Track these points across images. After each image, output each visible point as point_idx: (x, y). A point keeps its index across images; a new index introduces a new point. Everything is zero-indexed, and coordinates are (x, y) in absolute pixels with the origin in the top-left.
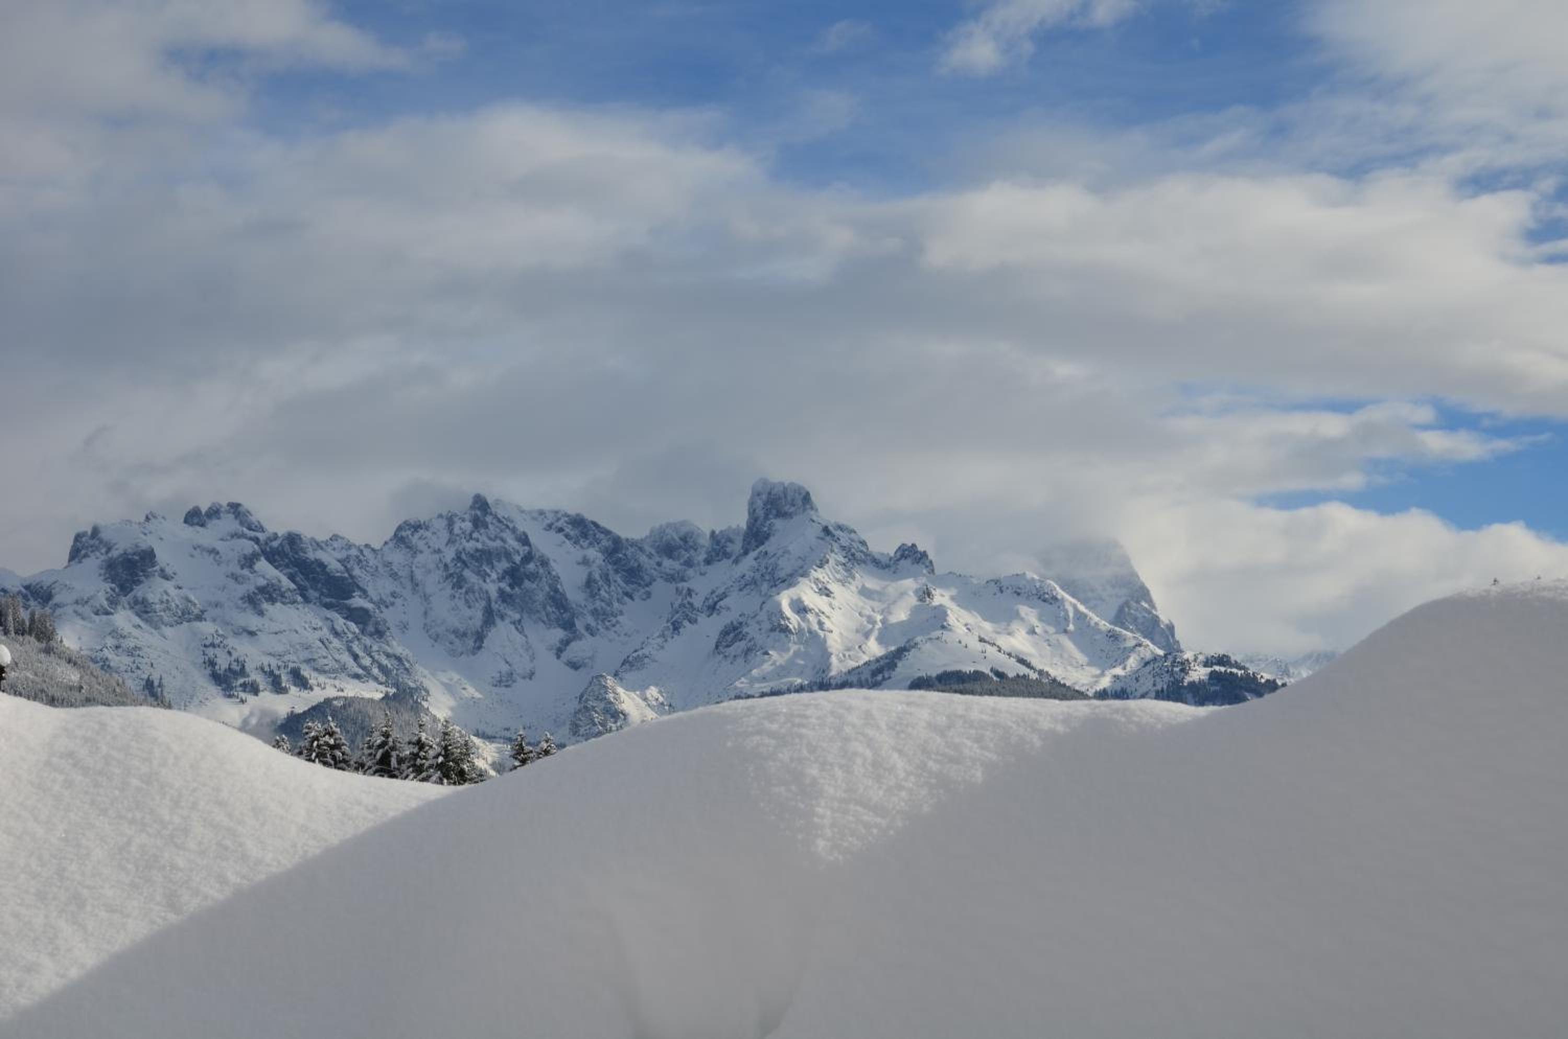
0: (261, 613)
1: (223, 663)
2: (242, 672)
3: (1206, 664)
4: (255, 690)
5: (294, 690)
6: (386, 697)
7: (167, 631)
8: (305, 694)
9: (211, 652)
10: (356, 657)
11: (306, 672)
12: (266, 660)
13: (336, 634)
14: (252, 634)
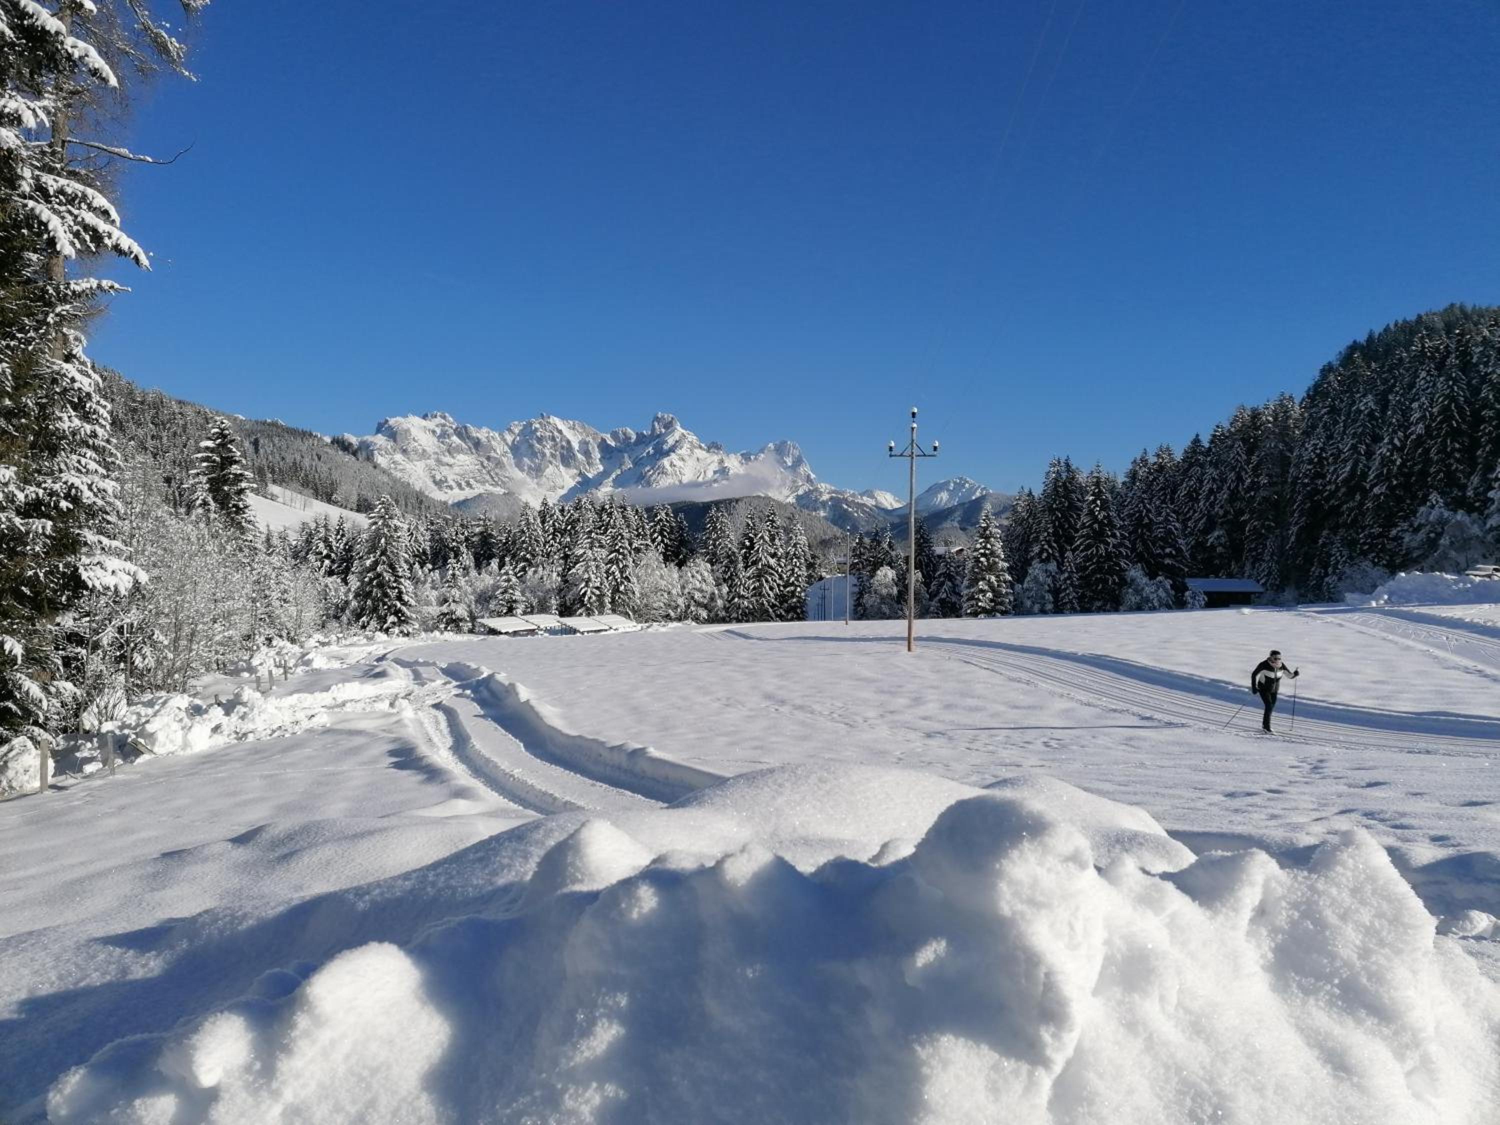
0: (453, 457)
1: (438, 478)
2: (446, 481)
3: (829, 493)
4: (451, 488)
5: (467, 489)
6: (504, 494)
7: (416, 463)
8: (471, 491)
9: (433, 472)
10: (492, 478)
11: (472, 481)
12: (455, 477)
13: (484, 467)
14: (451, 466)
